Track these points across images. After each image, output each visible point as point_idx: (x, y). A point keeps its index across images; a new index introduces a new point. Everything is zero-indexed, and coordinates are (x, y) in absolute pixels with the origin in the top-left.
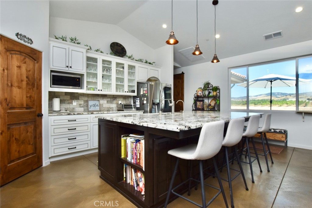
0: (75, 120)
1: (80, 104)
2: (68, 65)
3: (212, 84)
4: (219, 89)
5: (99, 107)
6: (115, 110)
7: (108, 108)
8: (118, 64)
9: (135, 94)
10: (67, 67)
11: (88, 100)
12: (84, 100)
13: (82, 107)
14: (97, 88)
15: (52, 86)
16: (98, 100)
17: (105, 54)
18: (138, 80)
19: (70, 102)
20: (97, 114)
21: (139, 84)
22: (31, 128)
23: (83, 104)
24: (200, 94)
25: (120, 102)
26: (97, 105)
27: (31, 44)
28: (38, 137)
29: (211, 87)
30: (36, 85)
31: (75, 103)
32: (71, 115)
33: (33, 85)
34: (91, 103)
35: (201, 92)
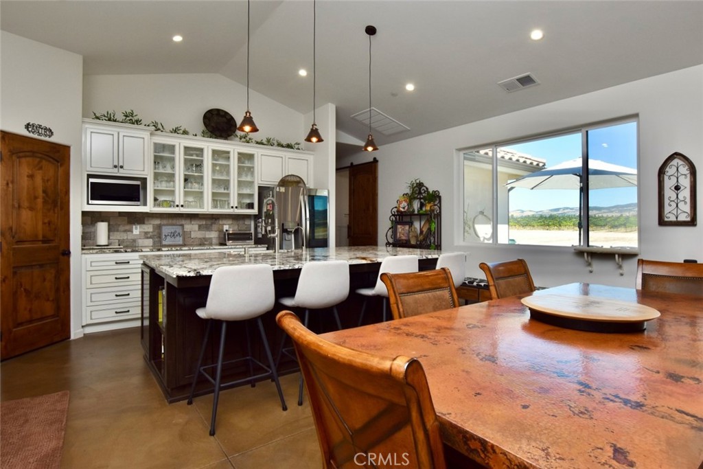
0: (129, 262)
1: (146, 233)
2: (117, 164)
3: (427, 186)
4: (440, 197)
5: (181, 238)
6: (216, 245)
7: (200, 238)
8: (216, 153)
9: (255, 211)
10: (115, 167)
11: (160, 224)
12: (154, 225)
13: (150, 238)
14: (174, 202)
15: (90, 202)
16: (181, 223)
17: (190, 136)
18: (260, 182)
19: (127, 227)
20: (168, 250)
21: (263, 191)
22: (50, 274)
23: (152, 232)
24: (404, 208)
25: (226, 227)
26: (179, 234)
27: (50, 137)
28: (62, 289)
29: (425, 192)
30: (59, 203)
31: (137, 230)
32: (121, 252)
33: (55, 203)
34: (166, 230)
35: (406, 204)
